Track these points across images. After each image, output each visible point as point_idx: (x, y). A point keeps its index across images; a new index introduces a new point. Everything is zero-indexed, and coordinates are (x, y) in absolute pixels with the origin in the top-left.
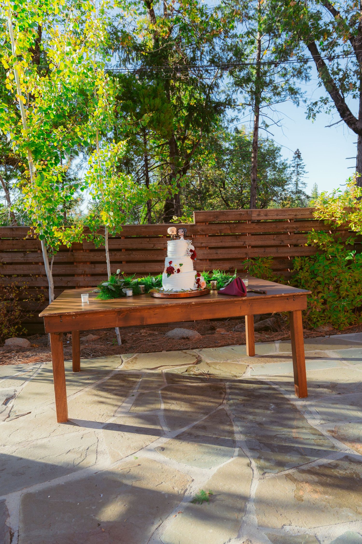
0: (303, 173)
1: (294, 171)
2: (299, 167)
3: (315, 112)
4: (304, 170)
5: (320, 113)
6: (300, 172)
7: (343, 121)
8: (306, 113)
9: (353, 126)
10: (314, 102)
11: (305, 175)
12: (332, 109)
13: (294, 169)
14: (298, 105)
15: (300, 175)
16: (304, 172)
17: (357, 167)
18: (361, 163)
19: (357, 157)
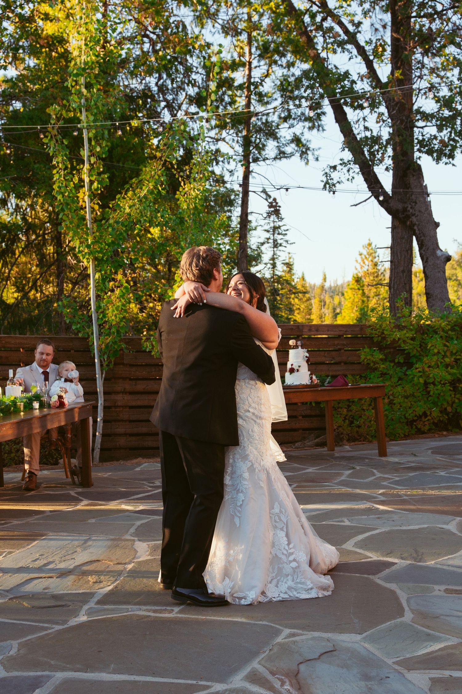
0: (284, 244)
1: (268, 239)
2: (277, 232)
3: (335, 182)
4: (286, 238)
5: (342, 184)
6: (279, 241)
7: (373, 197)
8: (322, 181)
9: (385, 204)
10: (333, 165)
11: (289, 248)
12: (355, 176)
13: (267, 235)
14: (307, 163)
15: (280, 248)
16: (287, 241)
17: (391, 262)
18: (397, 256)
19: (392, 248)
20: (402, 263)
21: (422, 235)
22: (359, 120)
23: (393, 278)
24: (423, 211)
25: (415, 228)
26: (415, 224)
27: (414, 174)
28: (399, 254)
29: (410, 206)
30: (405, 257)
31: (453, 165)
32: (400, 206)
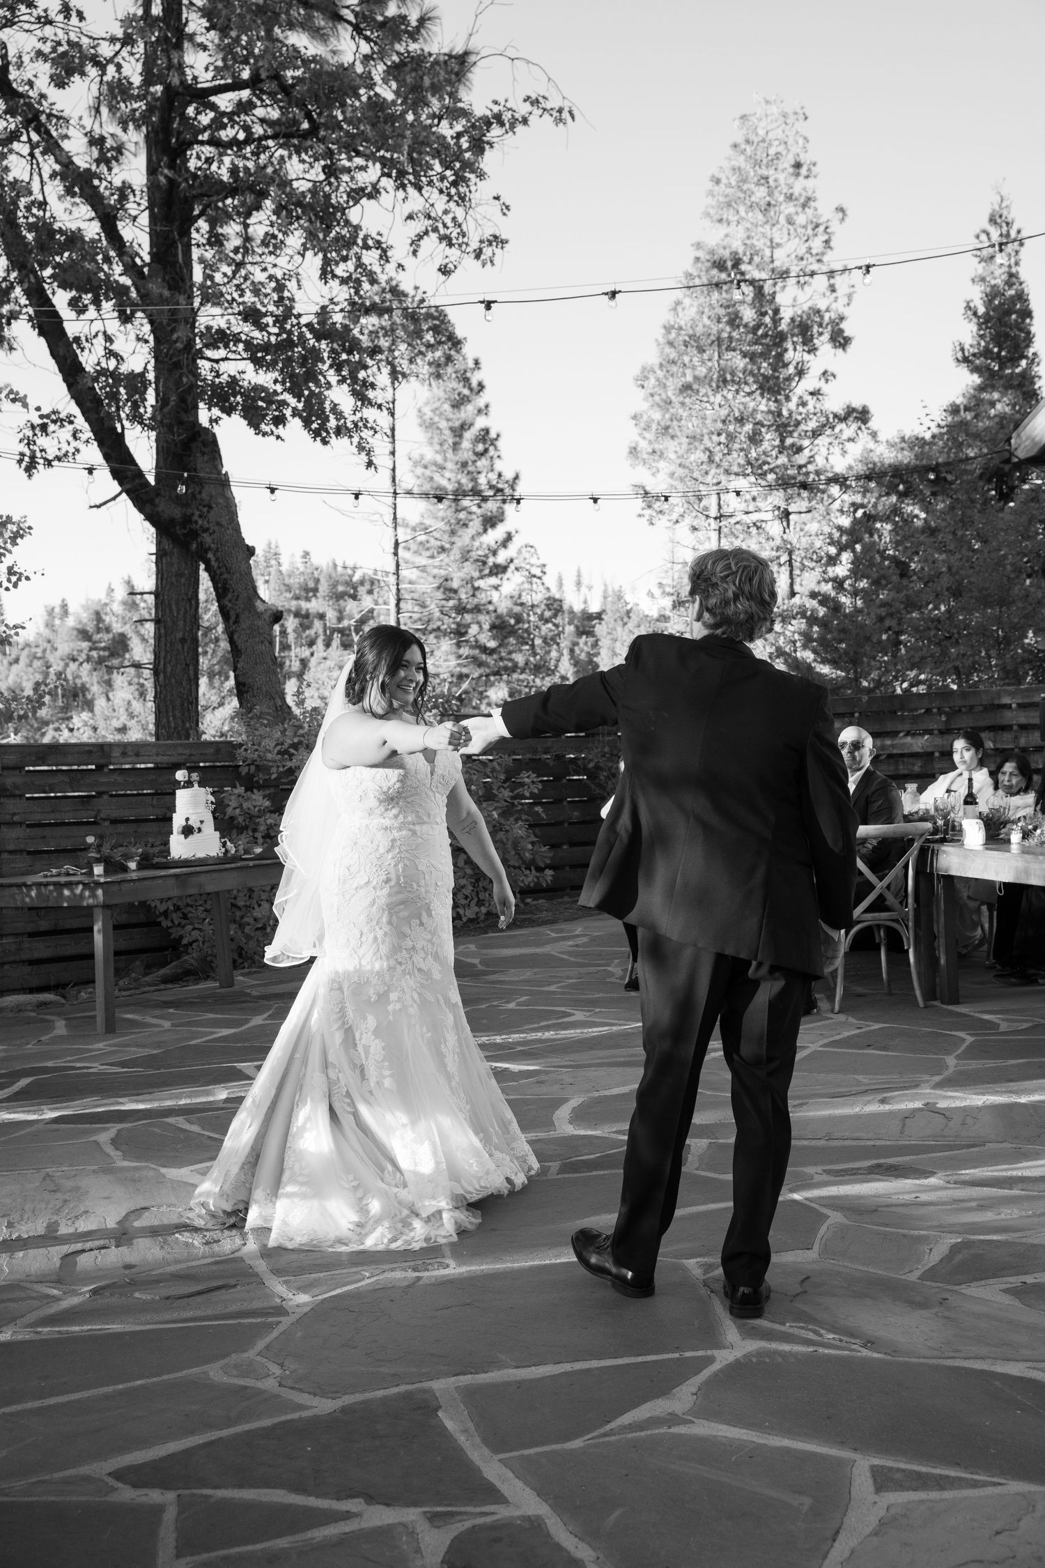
7: (124, 496)
9: (148, 509)
17: (157, 621)
18: (171, 610)
19: (157, 594)
20: (181, 623)
21: (224, 570)
22: (96, 336)
23: (163, 654)
24: (224, 523)
25: (210, 555)
26: (210, 549)
27: (205, 450)
28: (174, 607)
29: (198, 513)
30: (186, 612)
31: (278, 437)
32: (177, 512)
